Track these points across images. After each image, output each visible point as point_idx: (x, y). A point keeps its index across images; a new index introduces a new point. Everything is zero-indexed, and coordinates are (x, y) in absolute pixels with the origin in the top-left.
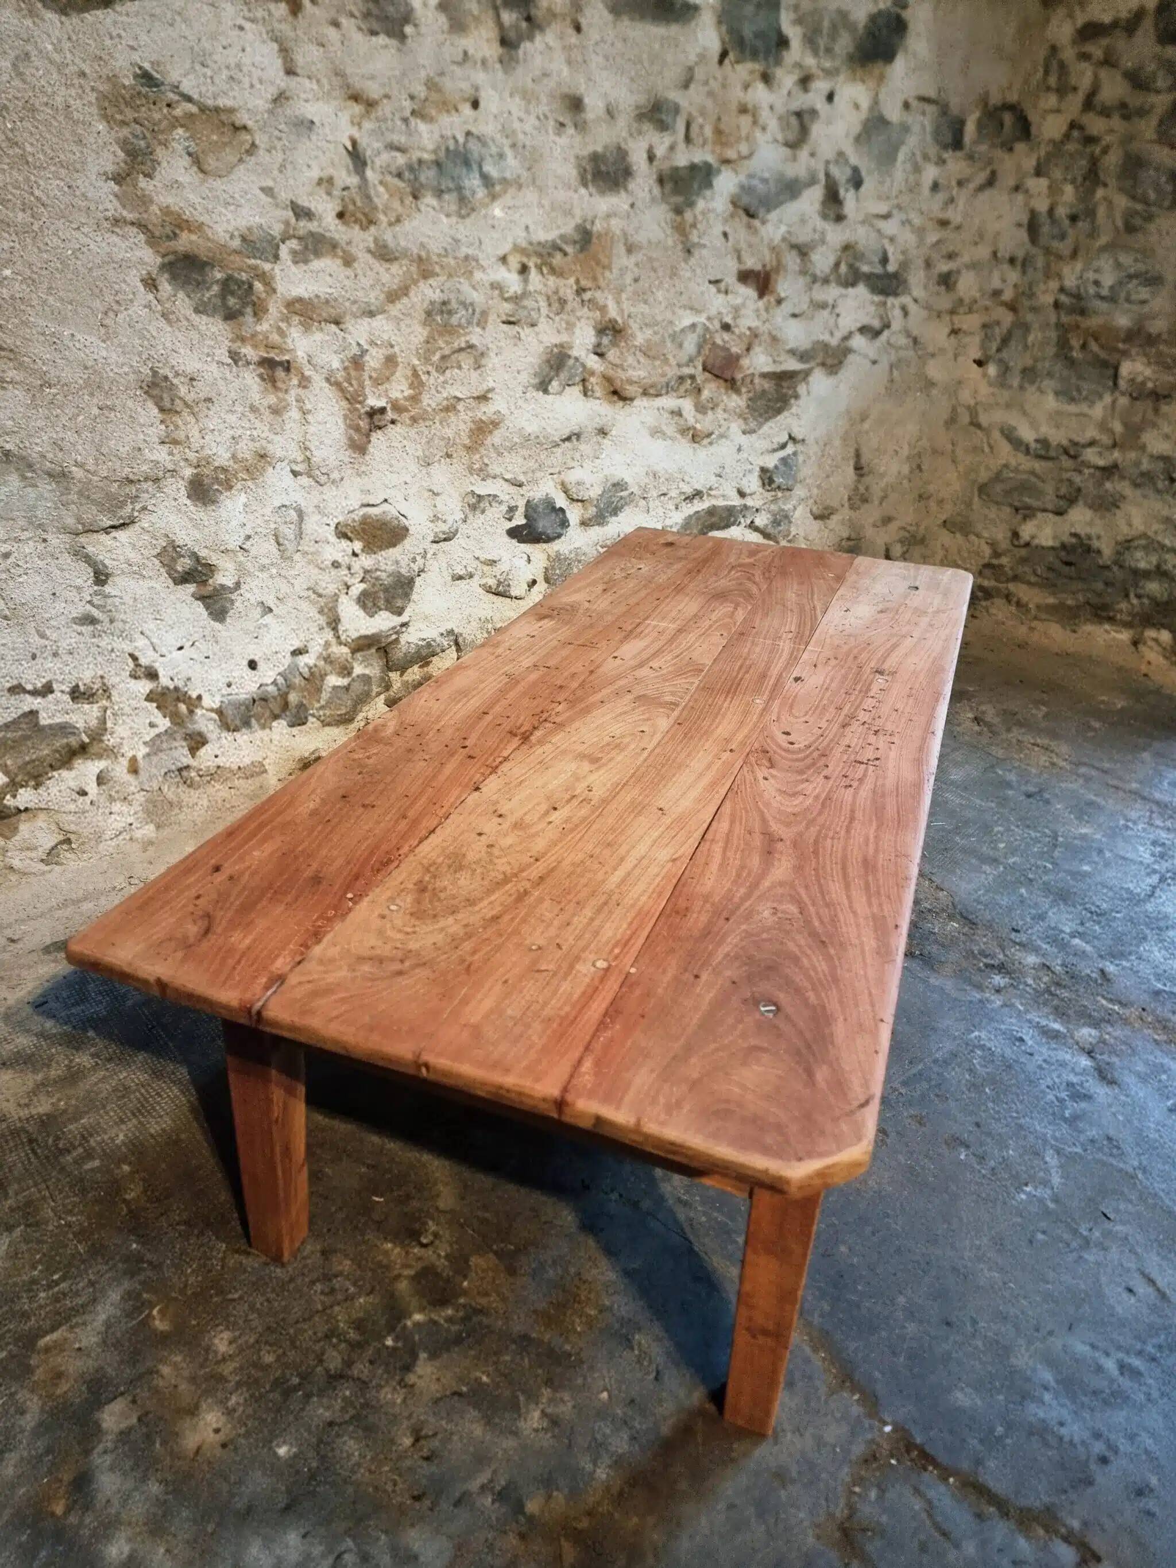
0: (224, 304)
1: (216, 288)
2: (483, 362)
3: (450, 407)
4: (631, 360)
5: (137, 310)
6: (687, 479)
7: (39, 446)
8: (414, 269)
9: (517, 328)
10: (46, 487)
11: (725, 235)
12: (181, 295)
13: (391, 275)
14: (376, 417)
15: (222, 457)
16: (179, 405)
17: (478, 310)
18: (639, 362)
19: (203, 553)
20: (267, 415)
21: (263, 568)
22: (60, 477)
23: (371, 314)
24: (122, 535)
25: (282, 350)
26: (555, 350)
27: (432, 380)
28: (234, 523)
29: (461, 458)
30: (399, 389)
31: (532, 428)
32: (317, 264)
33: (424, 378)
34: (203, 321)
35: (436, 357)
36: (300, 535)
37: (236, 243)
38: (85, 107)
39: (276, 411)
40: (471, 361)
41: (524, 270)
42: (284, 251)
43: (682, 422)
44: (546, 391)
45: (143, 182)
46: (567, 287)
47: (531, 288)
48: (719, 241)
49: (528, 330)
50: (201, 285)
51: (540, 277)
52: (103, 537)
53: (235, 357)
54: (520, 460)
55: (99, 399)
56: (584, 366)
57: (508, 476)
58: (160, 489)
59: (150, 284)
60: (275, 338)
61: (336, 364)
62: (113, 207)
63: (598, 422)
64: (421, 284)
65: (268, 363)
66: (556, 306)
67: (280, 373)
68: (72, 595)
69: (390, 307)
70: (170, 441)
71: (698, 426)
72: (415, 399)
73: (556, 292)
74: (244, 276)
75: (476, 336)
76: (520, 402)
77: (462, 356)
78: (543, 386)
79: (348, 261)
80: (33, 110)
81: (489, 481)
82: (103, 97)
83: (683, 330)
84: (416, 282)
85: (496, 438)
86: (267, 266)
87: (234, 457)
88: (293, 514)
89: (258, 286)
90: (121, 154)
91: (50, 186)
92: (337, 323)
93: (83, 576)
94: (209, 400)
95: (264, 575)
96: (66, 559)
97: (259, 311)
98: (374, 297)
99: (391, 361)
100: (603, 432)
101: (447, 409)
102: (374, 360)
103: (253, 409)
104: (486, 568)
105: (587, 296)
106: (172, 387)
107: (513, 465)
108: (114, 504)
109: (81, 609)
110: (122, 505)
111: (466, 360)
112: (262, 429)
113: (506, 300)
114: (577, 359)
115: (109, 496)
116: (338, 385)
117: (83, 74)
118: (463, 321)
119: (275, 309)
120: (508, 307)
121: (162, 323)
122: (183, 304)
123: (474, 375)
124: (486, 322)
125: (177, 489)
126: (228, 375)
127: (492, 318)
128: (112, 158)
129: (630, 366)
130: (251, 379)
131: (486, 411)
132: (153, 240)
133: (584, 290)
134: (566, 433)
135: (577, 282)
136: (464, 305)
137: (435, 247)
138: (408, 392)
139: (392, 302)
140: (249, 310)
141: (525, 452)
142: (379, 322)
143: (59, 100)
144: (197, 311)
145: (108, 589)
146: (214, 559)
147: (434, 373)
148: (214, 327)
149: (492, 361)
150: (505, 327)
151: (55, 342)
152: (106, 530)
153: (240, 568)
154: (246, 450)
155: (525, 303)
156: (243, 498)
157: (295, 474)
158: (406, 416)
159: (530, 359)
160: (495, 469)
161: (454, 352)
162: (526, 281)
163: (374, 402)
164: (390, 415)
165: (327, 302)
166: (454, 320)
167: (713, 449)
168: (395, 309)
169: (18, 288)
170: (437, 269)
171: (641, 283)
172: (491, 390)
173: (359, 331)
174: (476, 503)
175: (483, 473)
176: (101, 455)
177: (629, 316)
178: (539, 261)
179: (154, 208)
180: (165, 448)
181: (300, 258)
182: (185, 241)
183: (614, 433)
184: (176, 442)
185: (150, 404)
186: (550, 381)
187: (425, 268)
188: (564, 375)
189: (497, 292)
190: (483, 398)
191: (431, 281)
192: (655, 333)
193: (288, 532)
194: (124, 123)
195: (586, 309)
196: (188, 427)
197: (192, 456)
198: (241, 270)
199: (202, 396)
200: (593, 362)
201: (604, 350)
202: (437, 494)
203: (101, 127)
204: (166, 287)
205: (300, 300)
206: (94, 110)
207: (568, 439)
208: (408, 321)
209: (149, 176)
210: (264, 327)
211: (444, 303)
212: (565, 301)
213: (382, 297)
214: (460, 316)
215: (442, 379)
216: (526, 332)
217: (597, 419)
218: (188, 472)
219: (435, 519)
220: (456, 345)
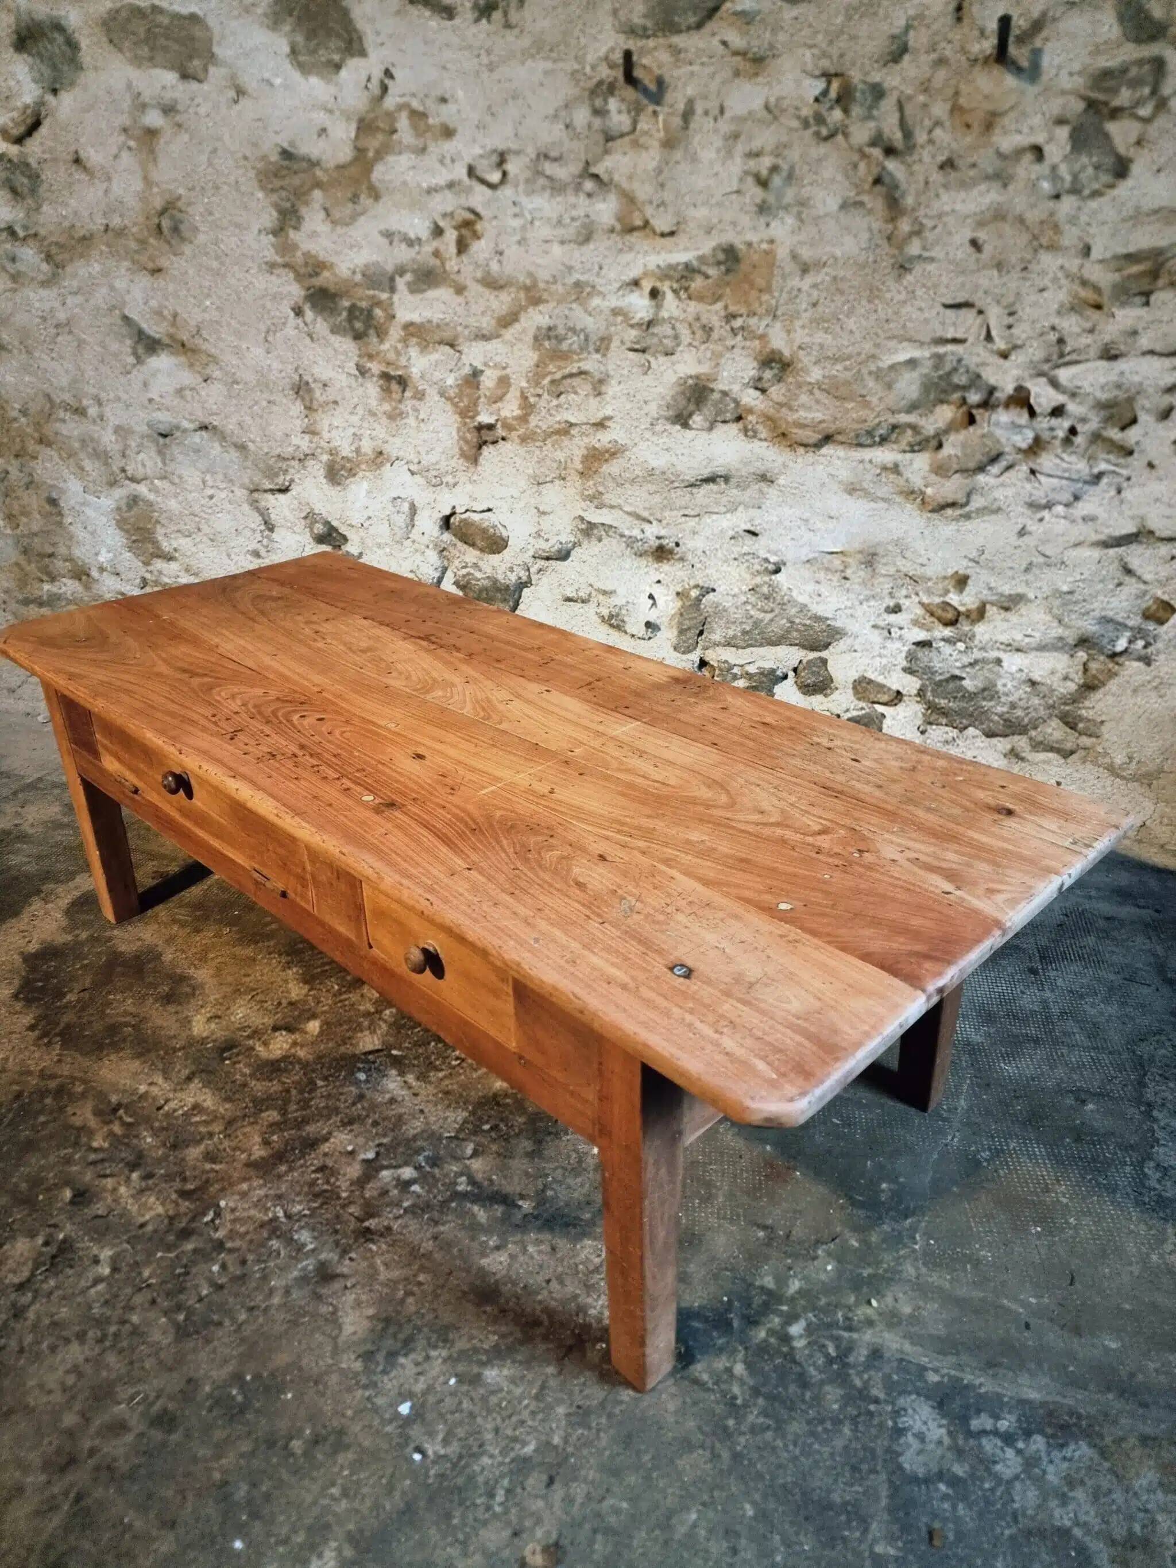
0: (353, 329)
1: (345, 314)
2: (603, 389)
3: (566, 430)
4: (804, 398)
5: (290, 331)
6: (908, 554)
7: (230, 426)
8: (522, 295)
9: (647, 356)
10: (234, 454)
11: (974, 243)
12: (319, 319)
13: (501, 302)
14: (484, 432)
15: (346, 450)
16: (315, 406)
17: (593, 338)
18: (818, 402)
19: (335, 523)
20: (384, 420)
21: (379, 546)
22: (242, 448)
23: (486, 338)
24: (281, 497)
25: (397, 368)
26: (690, 382)
27: (542, 403)
28: (358, 504)
29: (575, 482)
30: (510, 408)
31: (659, 461)
32: (431, 294)
33: (532, 400)
34: (336, 340)
35: (546, 381)
36: (411, 524)
37: (358, 277)
38: (248, 181)
39: (392, 417)
40: (588, 387)
41: (654, 293)
42: (401, 283)
43: (901, 481)
44: (685, 425)
45: (292, 234)
46: (713, 314)
47: (664, 314)
48: (963, 253)
49: (662, 359)
50: (333, 311)
51: (676, 302)
52: (269, 496)
53: (362, 371)
54: (645, 495)
55: (266, 395)
56: (737, 402)
57: (628, 508)
58: (304, 468)
59: (298, 312)
60: (391, 356)
61: (450, 381)
62: (271, 255)
63: (759, 467)
64: (530, 310)
65: (386, 376)
66: (699, 333)
67: (394, 386)
68: (247, 533)
69: (503, 331)
70: (311, 431)
71: (929, 491)
72: (524, 419)
73: (698, 319)
74: (364, 304)
75: (591, 363)
76: (648, 435)
77: (576, 382)
78: (682, 420)
79: (460, 290)
80: (217, 188)
81: (605, 510)
82: (259, 173)
83: (892, 367)
84: (523, 309)
85: (613, 468)
86: (384, 296)
87: (358, 451)
88: (406, 507)
89: (378, 312)
90: (275, 214)
91: (230, 241)
92: (452, 346)
93: (255, 521)
94: (336, 402)
95: (380, 552)
96: (246, 507)
97: (381, 334)
98: (487, 323)
99: (504, 382)
100: (765, 478)
101: (557, 432)
102: (488, 380)
103: (372, 414)
104: (601, 597)
105: (738, 323)
106: (310, 391)
107: (638, 499)
108: (271, 473)
109: (253, 545)
110: (277, 475)
111: (584, 388)
112: (380, 432)
113: (632, 326)
114: (725, 394)
115: (270, 468)
116: (448, 399)
117: (246, 158)
118: (575, 347)
119: (395, 333)
120: (634, 333)
121: (308, 340)
122: (321, 326)
123: (593, 402)
124: (607, 349)
125: (316, 470)
126: (354, 384)
127: (615, 344)
128: (269, 218)
129: (803, 406)
130: (372, 389)
131: (603, 439)
132: (299, 277)
133: (734, 316)
134: (706, 473)
135: (726, 307)
136: (573, 330)
137: (543, 275)
138: (517, 412)
139: (505, 327)
140: (372, 332)
141: (652, 488)
142: (494, 345)
143: (232, 178)
144: (332, 332)
145: (274, 535)
146: (343, 530)
147: (546, 396)
148: (346, 345)
149: (612, 389)
150: (631, 354)
151: (237, 351)
152: (272, 491)
153: (362, 541)
154: (367, 447)
155: (655, 330)
156: (365, 485)
157: (413, 473)
158: (514, 434)
159: (660, 389)
160: (609, 498)
161: (564, 377)
162: (659, 307)
163: (485, 418)
164: (500, 432)
165: (438, 326)
166: (565, 346)
167: (968, 525)
168: (509, 334)
169: (215, 315)
170: (545, 296)
171: (820, 309)
172: (610, 418)
173: (475, 354)
174: (589, 529)
175: (596, 499)
176: (267, 437)
177: (800, 348)
178: (675, 286)
179: (299, 254)
180: (307, 437)
181: (414, 288)
182: (325, 278)
183: (781, 481)
184: (314, 433)
185: (298, 402)
186: (690, 415)
187: (533, 295)
188: (708, 410)
189: (620, 319)
190: (601, 425)
191: (541, 307)
192: (846, 369)
193: (401, 520)
194: (273, 190)
195: (739, 337)
196: (324, 421)
197: (323, 444)
198: (361, 299)
199: (331, 398)
200: (750, 398)
201: (766, 385)
202: (544, 513)
203: (260, 195)
204: (309, 314)
205: (412, 324)
206: (255, 184)
207: (711, 480)
208: (519, 345)
209: (296, 228)
210: (386, 346)
211: (550, 329)
212: (711, 329)
213: (493, 322)
214: (572, 342)
215: (555, 402)
216: (660, 363)
217: (758, 464)
218: (325, 458)
219: (538, 535)
220: (567, 371)
